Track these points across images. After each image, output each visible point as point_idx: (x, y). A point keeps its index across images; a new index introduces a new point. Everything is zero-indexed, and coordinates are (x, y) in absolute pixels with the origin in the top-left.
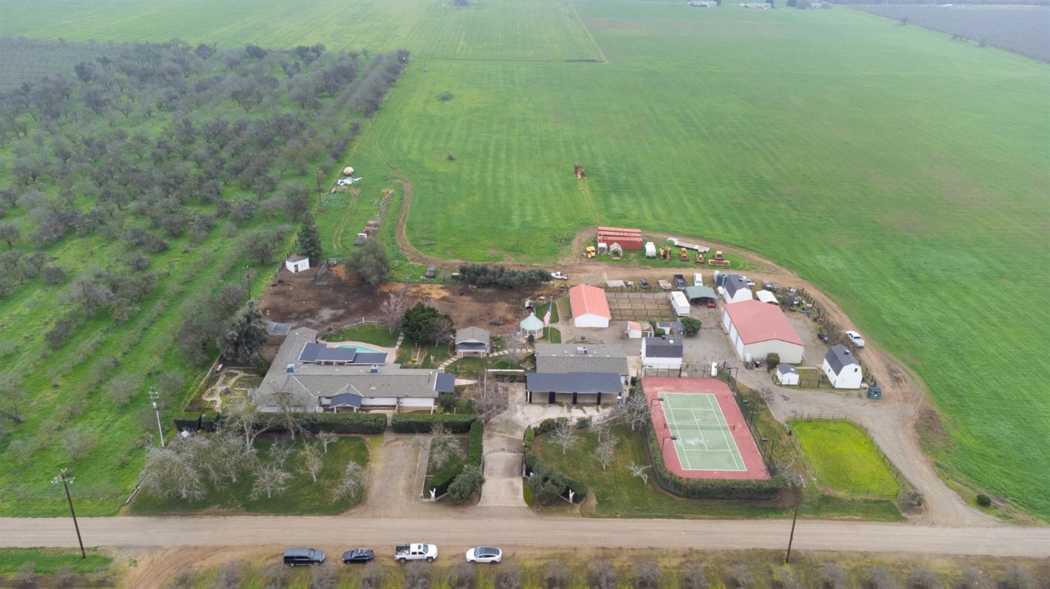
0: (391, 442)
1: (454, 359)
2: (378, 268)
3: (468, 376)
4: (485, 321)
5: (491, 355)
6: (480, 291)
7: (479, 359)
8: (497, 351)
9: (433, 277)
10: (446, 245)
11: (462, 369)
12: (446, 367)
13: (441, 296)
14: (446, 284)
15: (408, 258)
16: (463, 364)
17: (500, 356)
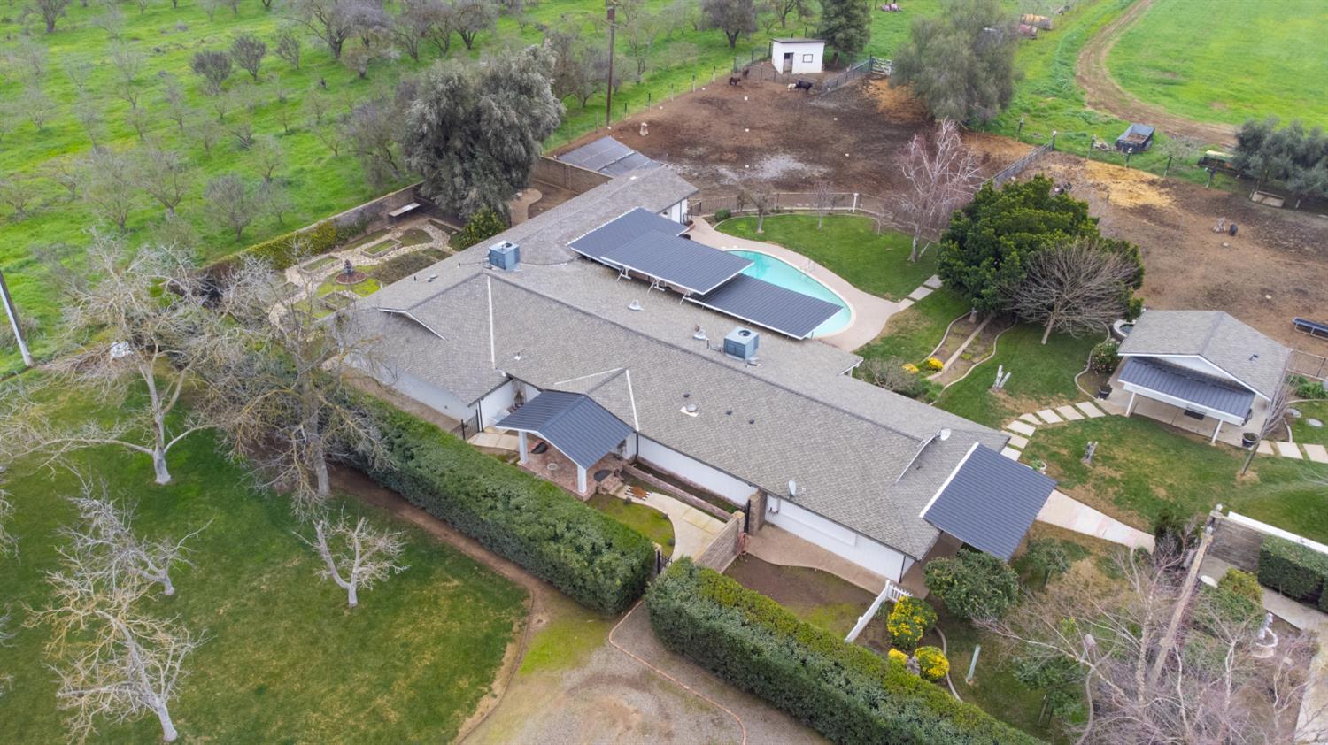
0: (614, 680)
1: (1089, 409)
2: (972, 81)
3: (1118, 501)
4: (1280, 313)
5: (1264, 448)
6: (1290, 217)
7: (1203, 445)
8: (1299, 441)
9: (1140, 149)
10: (1217, 90)
11: (1107, 460)
12: (1045, 431)
13: (1140, 202)
14: (1171, 176)
15: (1086, 98)
16: (1119, 441)
17: (1305, 463)
